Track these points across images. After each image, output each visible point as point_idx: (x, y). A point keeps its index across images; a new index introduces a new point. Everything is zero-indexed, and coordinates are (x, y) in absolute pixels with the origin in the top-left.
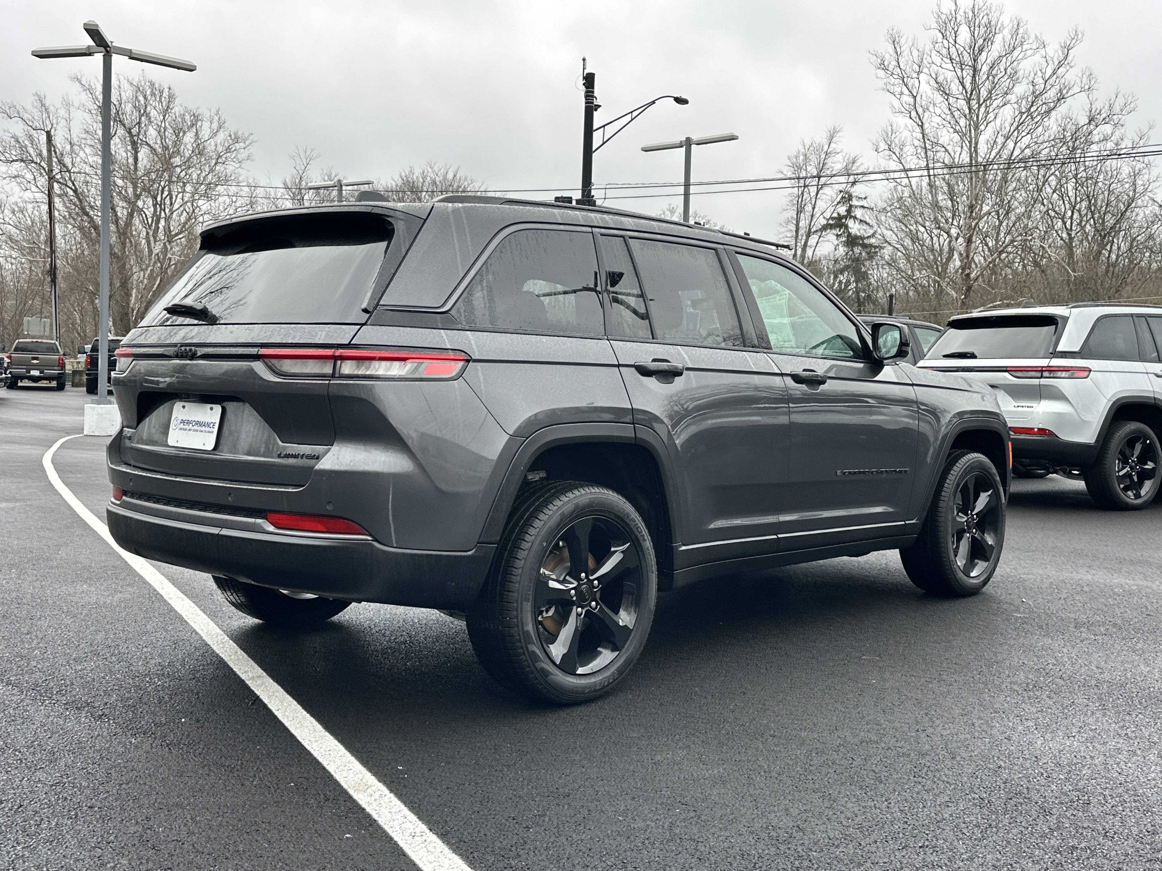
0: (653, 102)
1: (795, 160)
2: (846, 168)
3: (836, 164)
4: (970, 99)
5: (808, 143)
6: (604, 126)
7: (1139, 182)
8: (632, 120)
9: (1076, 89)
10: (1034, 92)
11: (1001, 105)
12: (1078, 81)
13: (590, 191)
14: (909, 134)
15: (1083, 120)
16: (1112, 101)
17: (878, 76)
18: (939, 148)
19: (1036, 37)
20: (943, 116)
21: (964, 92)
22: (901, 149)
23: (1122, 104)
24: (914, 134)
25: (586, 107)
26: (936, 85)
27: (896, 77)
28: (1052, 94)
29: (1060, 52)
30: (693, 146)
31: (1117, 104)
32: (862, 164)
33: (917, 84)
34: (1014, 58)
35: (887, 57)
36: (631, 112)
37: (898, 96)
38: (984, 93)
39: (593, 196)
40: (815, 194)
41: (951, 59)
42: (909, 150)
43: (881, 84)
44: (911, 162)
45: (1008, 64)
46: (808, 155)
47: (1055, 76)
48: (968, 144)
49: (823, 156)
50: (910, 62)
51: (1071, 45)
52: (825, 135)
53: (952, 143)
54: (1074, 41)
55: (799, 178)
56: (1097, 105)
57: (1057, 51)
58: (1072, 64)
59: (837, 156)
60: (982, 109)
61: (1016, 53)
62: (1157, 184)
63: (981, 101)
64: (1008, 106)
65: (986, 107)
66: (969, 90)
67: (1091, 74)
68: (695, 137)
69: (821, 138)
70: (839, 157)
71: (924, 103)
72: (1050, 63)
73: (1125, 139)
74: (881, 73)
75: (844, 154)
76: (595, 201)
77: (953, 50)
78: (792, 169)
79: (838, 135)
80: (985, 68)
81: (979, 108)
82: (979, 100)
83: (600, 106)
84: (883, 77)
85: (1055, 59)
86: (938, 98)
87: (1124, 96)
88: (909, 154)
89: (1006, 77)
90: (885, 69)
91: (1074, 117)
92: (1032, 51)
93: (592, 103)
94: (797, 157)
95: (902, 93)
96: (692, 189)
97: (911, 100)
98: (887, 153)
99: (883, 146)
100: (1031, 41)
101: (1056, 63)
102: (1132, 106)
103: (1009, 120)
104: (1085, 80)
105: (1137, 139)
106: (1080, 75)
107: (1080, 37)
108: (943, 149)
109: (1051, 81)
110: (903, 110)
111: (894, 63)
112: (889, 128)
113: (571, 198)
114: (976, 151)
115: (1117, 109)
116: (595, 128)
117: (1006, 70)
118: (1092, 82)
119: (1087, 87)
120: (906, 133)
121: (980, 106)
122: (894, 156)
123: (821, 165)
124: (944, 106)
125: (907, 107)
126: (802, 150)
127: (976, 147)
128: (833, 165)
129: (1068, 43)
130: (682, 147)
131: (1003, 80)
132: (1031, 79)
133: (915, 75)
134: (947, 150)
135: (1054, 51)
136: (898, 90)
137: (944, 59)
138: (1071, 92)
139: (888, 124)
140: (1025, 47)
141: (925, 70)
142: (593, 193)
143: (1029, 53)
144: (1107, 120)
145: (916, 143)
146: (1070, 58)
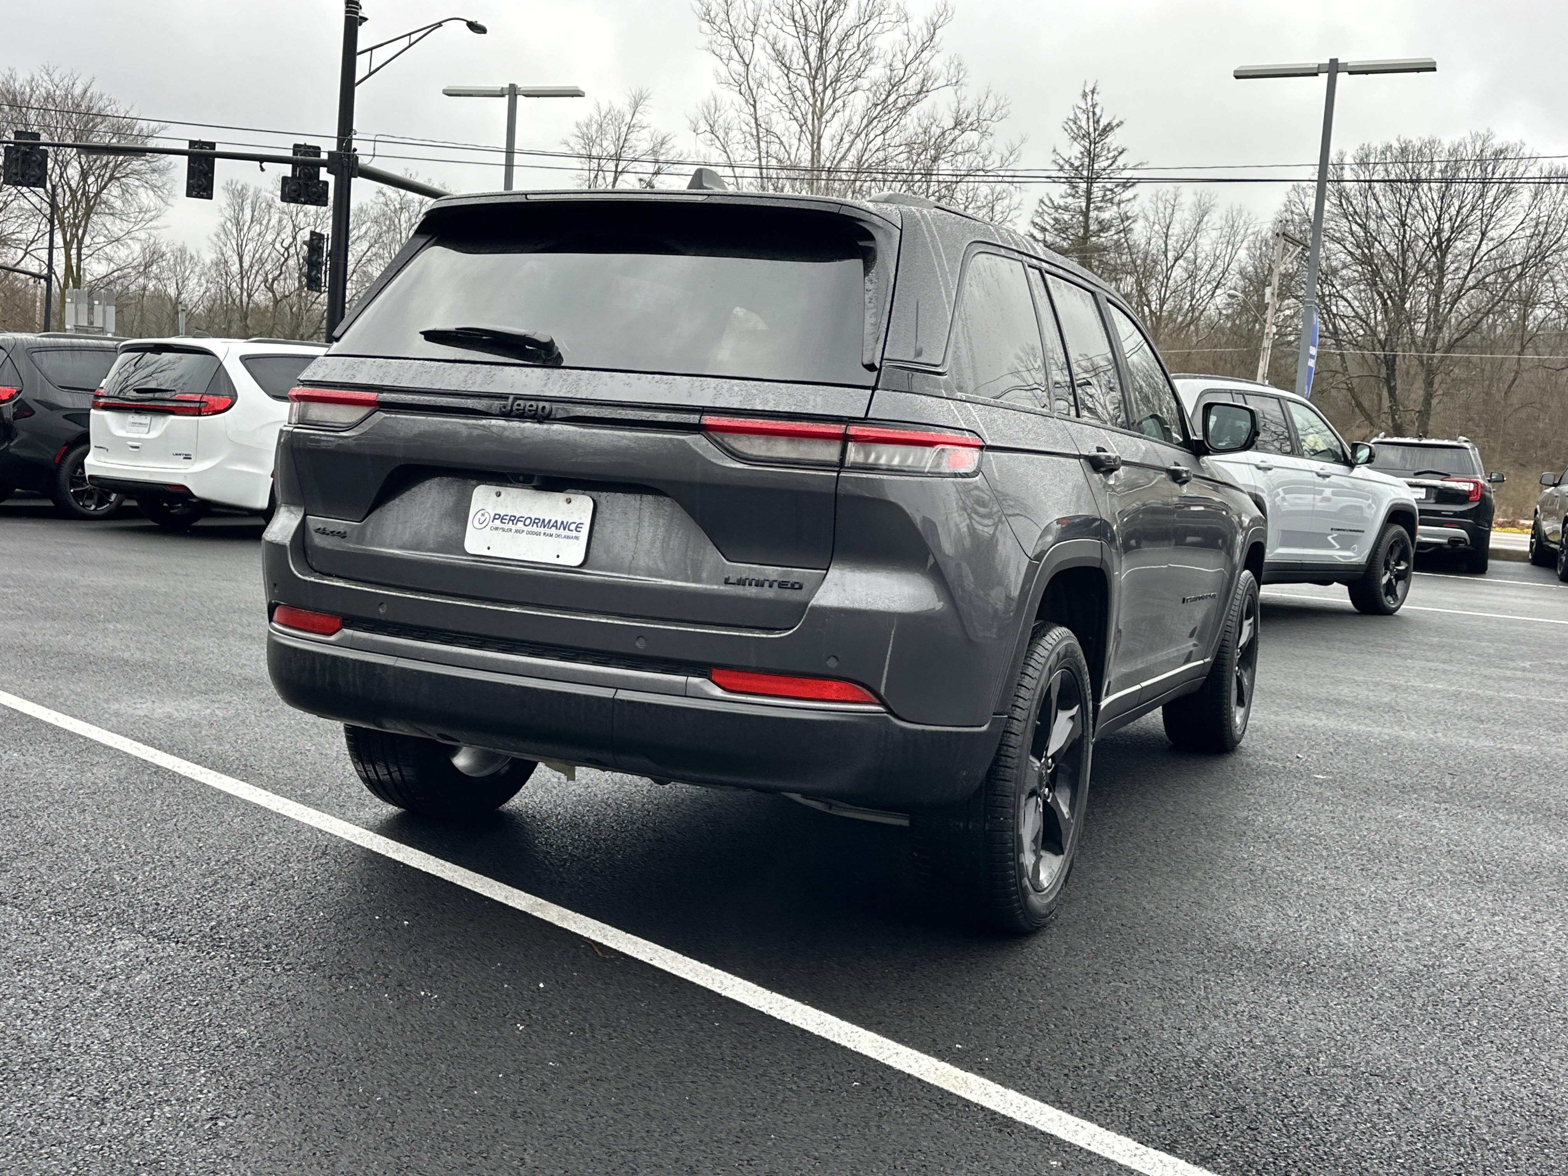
0: (440, 25)
1: (585, 129)
2: (654, 152)
3: (641, 143)
4: (815, 78)
5: (604, 109)
6: (371, 49)
7: (998, 208)
8: (410, 45)
9: (942, 82)
10: (890, 80)
11: (850, 90)
12: (944, 70)
13: (350, 141)
14: (735, 114)
15: (949, 123)
16: (981, 103)
17: (703, 30)
18: (773, 139)
19: (898, 7)
20: (780, 96)
21: (807, 67)
22: (727, 134)
23: (993, 107)
24: (742, 116)
25: (347, 18)
26: (773, 53)
27: (725, 34)
28: (913, 85)
29: (925, 31)
30: (520, 98)
31: (986, 107)
32: (673, 147)
33: (750, 49)
34: (869, 32)
35: (714, 5)
36: (410, 34)
37: (726, 62)
38: (831, 72)
39: (355, 150)
40: (612, 180)
41: (794, 21)
42: (735, 136)
43: (704, 41)
44: (738, 153)
45: (862, 38)
46: (604, 125)
47: (918, 61)
48: (810, 138)
49: (624, 129)
50: (742, 17)
51: (940, 23)
52: (627, 100)
53: (787, 134)
54: (942, 19)
55: (590, 157)
56: (967, 105)
57: (920, 29)
58: (939, 48)
59: (643, 131)
60: (829, 92)
61: (872, 24)
62: (1018, 212)
63: (828, 83)
64: (859, 93)
65: (834, 92)
66: (813, 65)
67: (960, 64)
68: (521, 85)
69: (623, 104)
70: (645, 134)
71: (758, 75)
72: (913, 42)
73: (993, 153)
74: (706, 26)
75: (652, 130)
76: (357, 158)
77: (797, 9)
78: (582, 142)
79: (646, 103)
80: (834, 41)
81: (824, 91)
82: (825, 80)
83: (365, 19)
84: (709, 32)
85: (919, 39)
86: (776, 71)
87: (996, 97)
88: (734, 141)
89: (858, 55)
90: (711, 22)
91: (939, 117)
92: (891, 24)
93: (357, 13)
94: (588, 126)
95: (730, 58)
96: (518, 159)
97: (741, 69)
98: (709, 136)
99: (703, 126)
100: (891, 11)
101: (920, 44)
102: (1004, 111)
103: (860, 113)
104: (952, 71)
105: (1007, 154)
106: (947, 64)
107: (950, 14)
108: (777, 140)
109: (913, 67)
110: (732, 81)
111: (722, 15)
112: (713, 103)
113: (319, 148)
114: (818, 148)
115: (986, 114)
116: (359, 50)
117: (859, 44)
118: (961, 75)
119: (954, 81)
120: (732, 113)
121: (825, 89)
122: (717, 141)
123: (621, 141)
124: (783, 82)
125: (736, 77)
126: (597, 117)
127: (819, 143)
128: (637, 143)
129: (935, 20)
130: (503, 96)
131: (854, 57)
132: (889, 61)
133: (748, 36)
134: (781, 143)
135: (918, 27)
136: (725, 53)
137: (786, 20)
138: (936, 85)
139: (711, 97)
140: (884, 17)
141: (761, 31)
142: (354, 144)
143: (888, 26)
144: (976, 125)
145: (745, 128)
146: (936, 39)
